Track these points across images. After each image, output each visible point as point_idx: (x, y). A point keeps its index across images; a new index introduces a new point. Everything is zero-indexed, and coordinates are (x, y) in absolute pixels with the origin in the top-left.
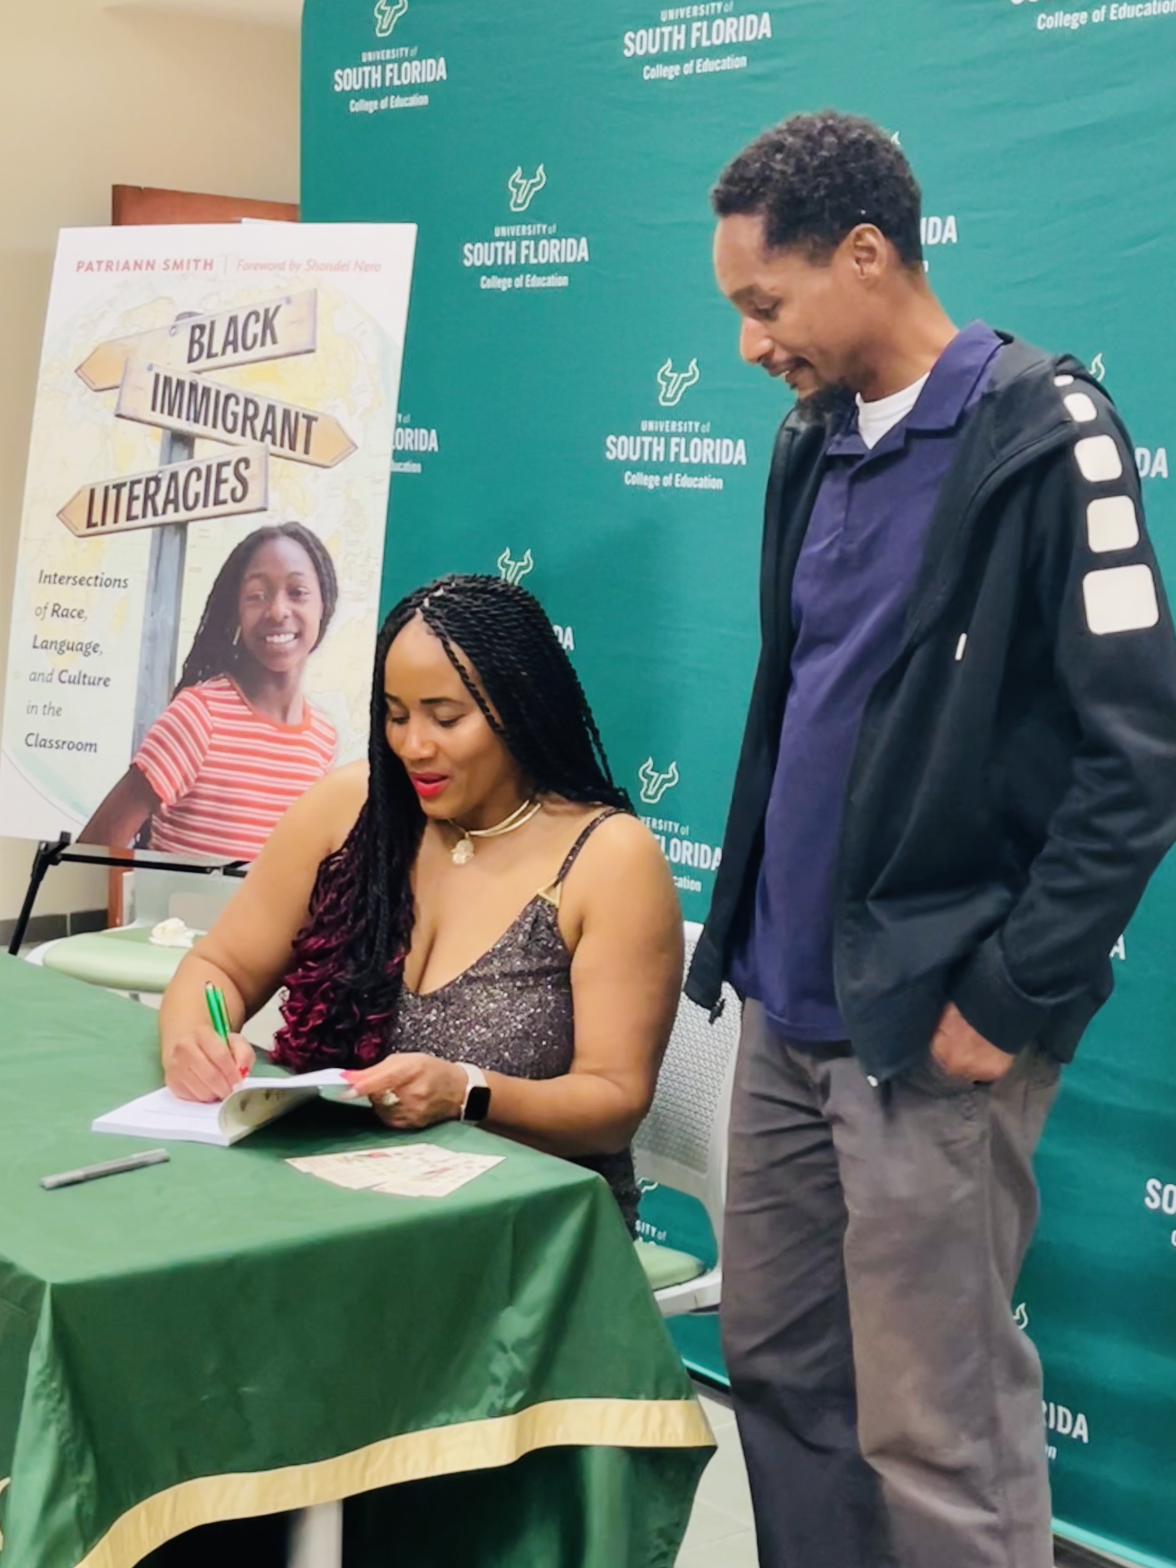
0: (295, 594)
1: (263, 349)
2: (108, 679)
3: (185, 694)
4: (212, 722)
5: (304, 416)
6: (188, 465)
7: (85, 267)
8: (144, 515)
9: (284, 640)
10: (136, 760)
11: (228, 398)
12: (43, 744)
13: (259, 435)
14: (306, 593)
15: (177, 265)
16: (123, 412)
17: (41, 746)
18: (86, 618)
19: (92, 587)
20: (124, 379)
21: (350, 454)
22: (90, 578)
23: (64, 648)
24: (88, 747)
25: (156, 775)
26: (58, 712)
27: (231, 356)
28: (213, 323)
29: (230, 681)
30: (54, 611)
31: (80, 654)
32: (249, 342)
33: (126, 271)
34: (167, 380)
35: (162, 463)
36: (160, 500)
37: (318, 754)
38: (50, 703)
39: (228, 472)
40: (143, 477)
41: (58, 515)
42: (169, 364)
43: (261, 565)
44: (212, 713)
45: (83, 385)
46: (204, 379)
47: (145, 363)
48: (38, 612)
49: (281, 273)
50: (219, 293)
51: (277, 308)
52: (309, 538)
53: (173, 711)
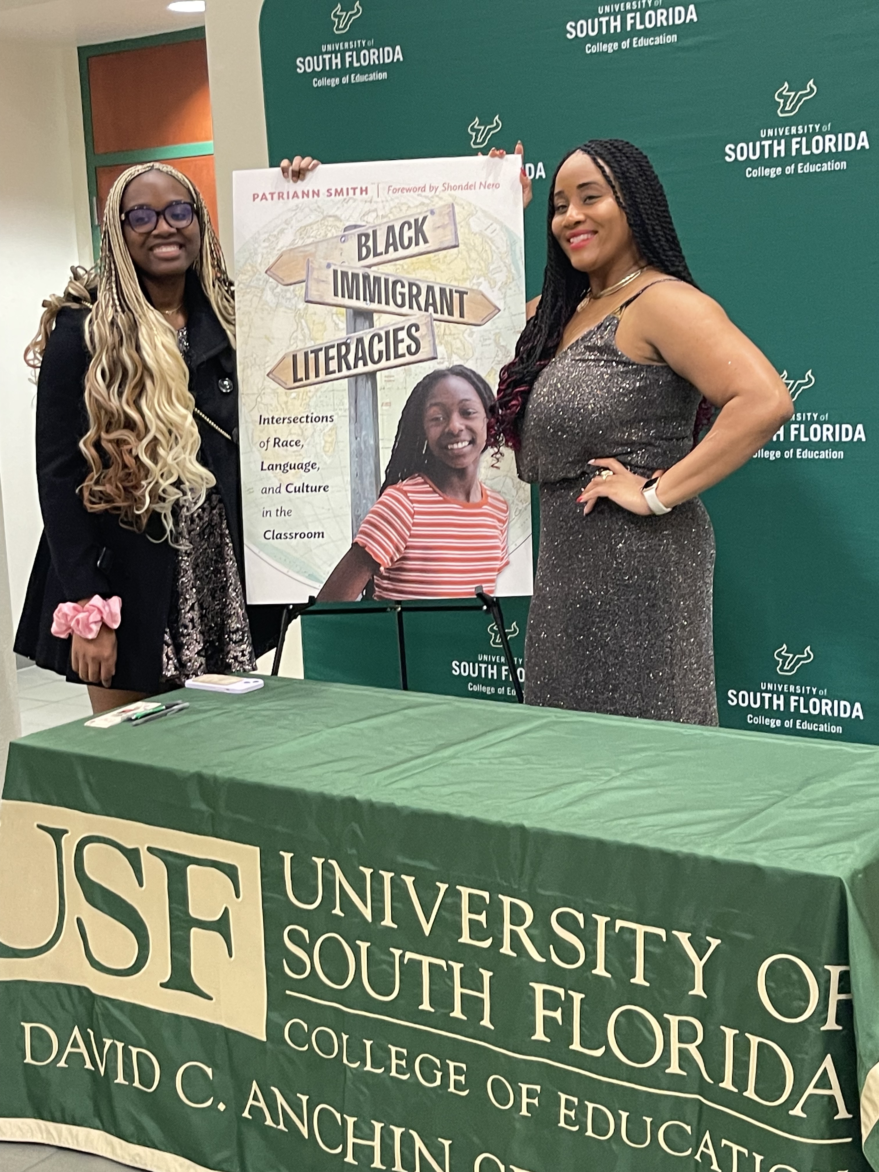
0: (465, 414)
1: (417, 247)
2: (327, 486)
3: (389, 490)
4: (413, 508)
6: (370, 332)
7: (260, 198)
8: (340, 370)
9: (461, 446)
10: (356, 539)
11: (395, 283)
12: (279, 536)
13: (423, 308)
14: (473, 410)
15: (339, 193)
16: (311, 299)
17: (277, 538)
18: (303, 446)
19: (305, 423)
20: (308, 276)
21: (495, 315)
22: (303, 417)
23: (288, 468)
24: (317, 535)
25: (374, 549)
26: (289, 513)
27: (392, 254)
28: (375, 232)
29: (423, 478)
30: (275, 442)
31: (302, 471)
32: (406, 243)
33: (295, 198)
34: (344, 274)
35: (349, 332)
36: (351, 358)
37: (495, 520)
38: (282, 508)
39: (402, 335)
40: (335, 343)
41: (268, 375)
42: (343, 262)
43: (437, 395)
44: (412, 502)
45: (274, 281)
46: (374, 271)
47: (324, 263)
48: (262, 445)
49: (423, 194)
50: (375, 210)
51: (425, 219)
52: (472, 375)
53: (382, 503)
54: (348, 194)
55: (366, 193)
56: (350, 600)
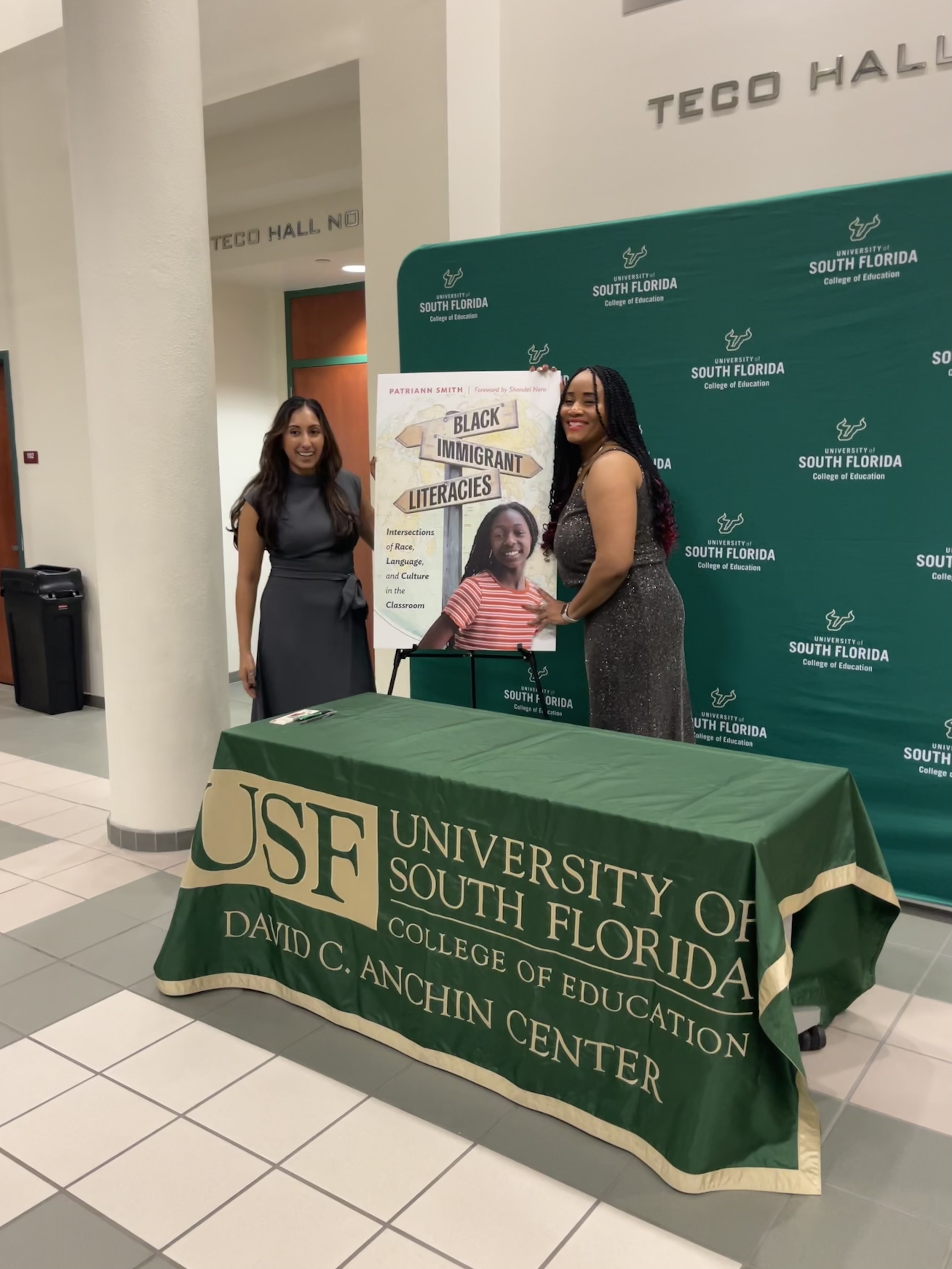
0: (518, 533)
1: (492, 427)
2: (428, 576)
3: (467, 580)
4: (481, 591)
5: (515, 456)
6: (461, 479)
7: (394, 391)
8: (439, 502)
9: (514, 554)
10: (445, 610)
11: (477, 449)
12: (396, 606)
13: (494, 464)
14: (523, 533)
15: (444, 390)
16: (423, 456)
17: (395, 607)
18: (414, 549)
19: (416, 535)
20: (422, 442)
21: (539, 472)
22: (414, 531)
23: (404, 563)
24: (420, 606)
25: (456, 617)
26: (403, 592)
27: (476, 431)
28: (465, 416)
29: (488, 573)
30: (396, 547)
31: (412, 565)
32: (485, 424)
33: (417, 393)
34: (445, 442)
35: (446, 479)
36: (447, 495)
37: (533, 602)
38: (398, 588)
39: (480, 482)
40: (437, 485)
41: (394, 504)
42: (445, 434)
43: (500, 521)
44: (481, 588)
45: (401, 445)
46: (464, 441)
47: (433, 434)
48: (388, 547)
49: (497, 393)
50: (467, 402)
51: (498, 409)
52: (523, 509)
53: (462, 588)
54: (450, 391)
55: (462, 391)
56: (438, 648)
